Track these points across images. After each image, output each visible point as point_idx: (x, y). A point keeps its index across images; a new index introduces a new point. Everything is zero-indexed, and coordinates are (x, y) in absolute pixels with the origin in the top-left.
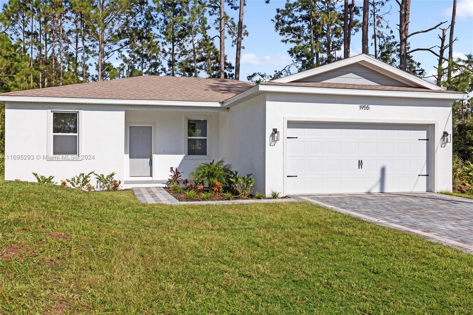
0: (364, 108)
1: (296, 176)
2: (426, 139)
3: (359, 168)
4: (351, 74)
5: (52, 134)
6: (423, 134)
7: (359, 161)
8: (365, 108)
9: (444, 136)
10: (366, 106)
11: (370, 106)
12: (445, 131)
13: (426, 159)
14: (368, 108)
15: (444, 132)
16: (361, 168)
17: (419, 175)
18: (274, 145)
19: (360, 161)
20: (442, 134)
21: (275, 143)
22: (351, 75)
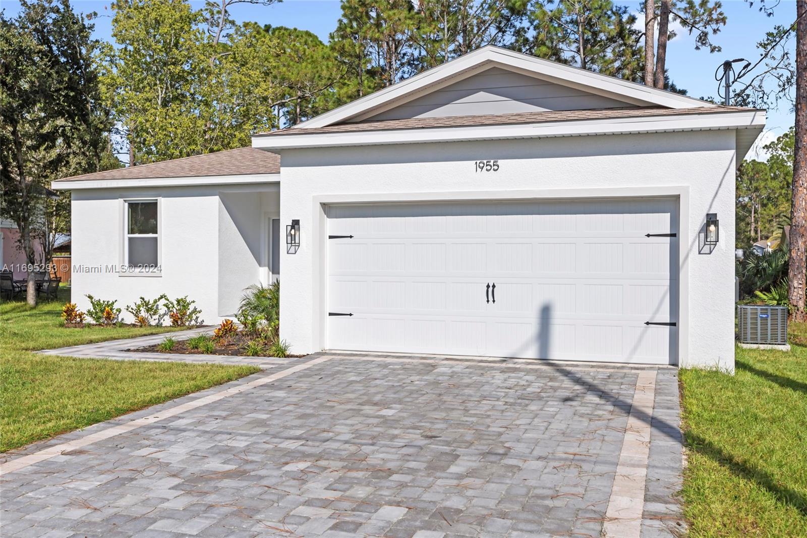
0: (485, 168)
1: (351, 315)
2: (668, 232)
3: (488, 301)
4: (482, 93)
5: (127, 236)
6: (661, 222)
7: (488, 286)
8: (489, 168)
9: (708, 224)
10: (492, 163)
11: (500, 162)
12: (711, 212)
13: (667, 283)
14: (496, 168)
15: (708, 215)
16: (494, 301)
17: (648, 323)
18: (296, 252)
19: (491, 285)
20: (701, 220)
21: (297, 247)
22: (482, 95)
